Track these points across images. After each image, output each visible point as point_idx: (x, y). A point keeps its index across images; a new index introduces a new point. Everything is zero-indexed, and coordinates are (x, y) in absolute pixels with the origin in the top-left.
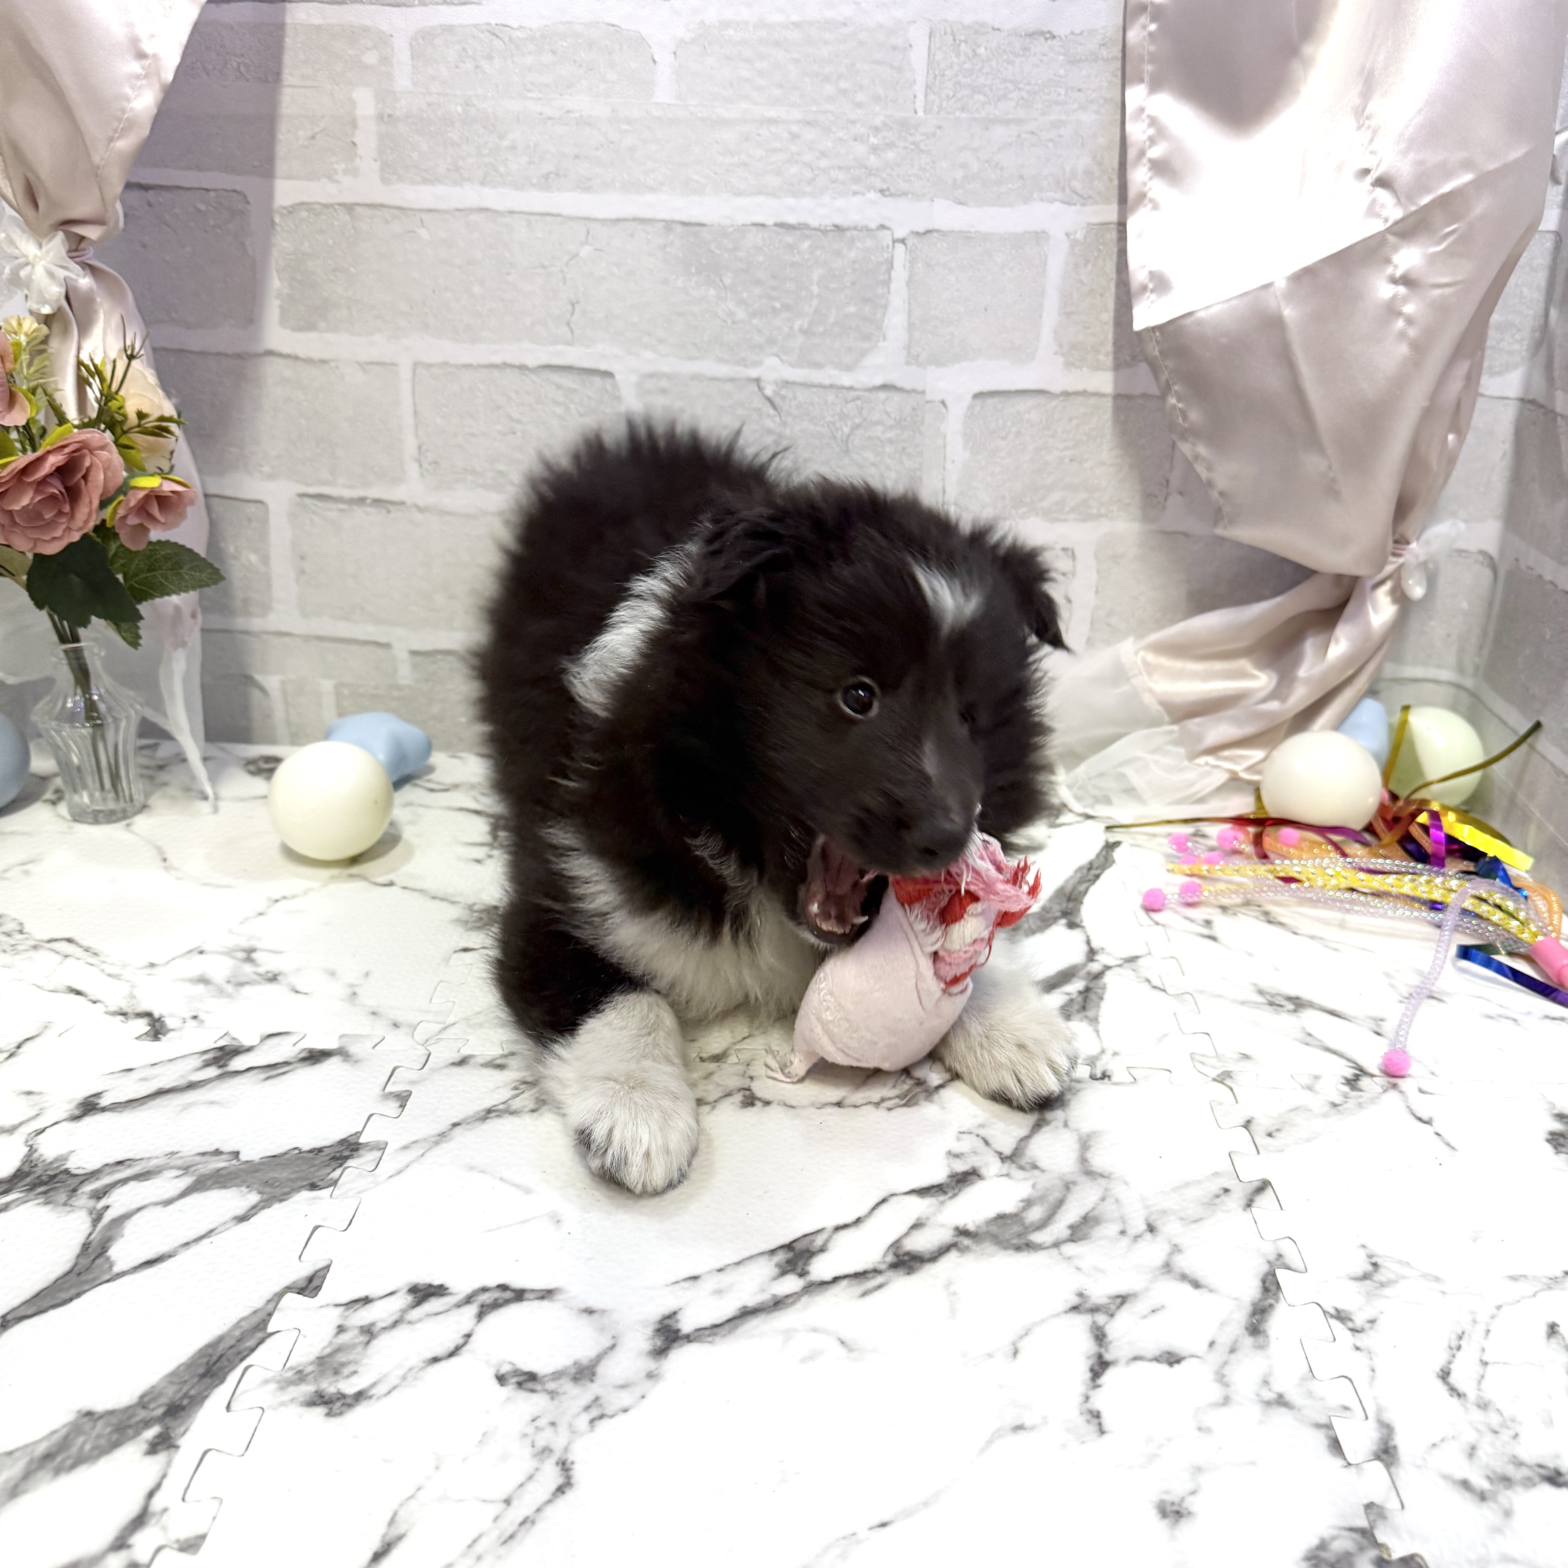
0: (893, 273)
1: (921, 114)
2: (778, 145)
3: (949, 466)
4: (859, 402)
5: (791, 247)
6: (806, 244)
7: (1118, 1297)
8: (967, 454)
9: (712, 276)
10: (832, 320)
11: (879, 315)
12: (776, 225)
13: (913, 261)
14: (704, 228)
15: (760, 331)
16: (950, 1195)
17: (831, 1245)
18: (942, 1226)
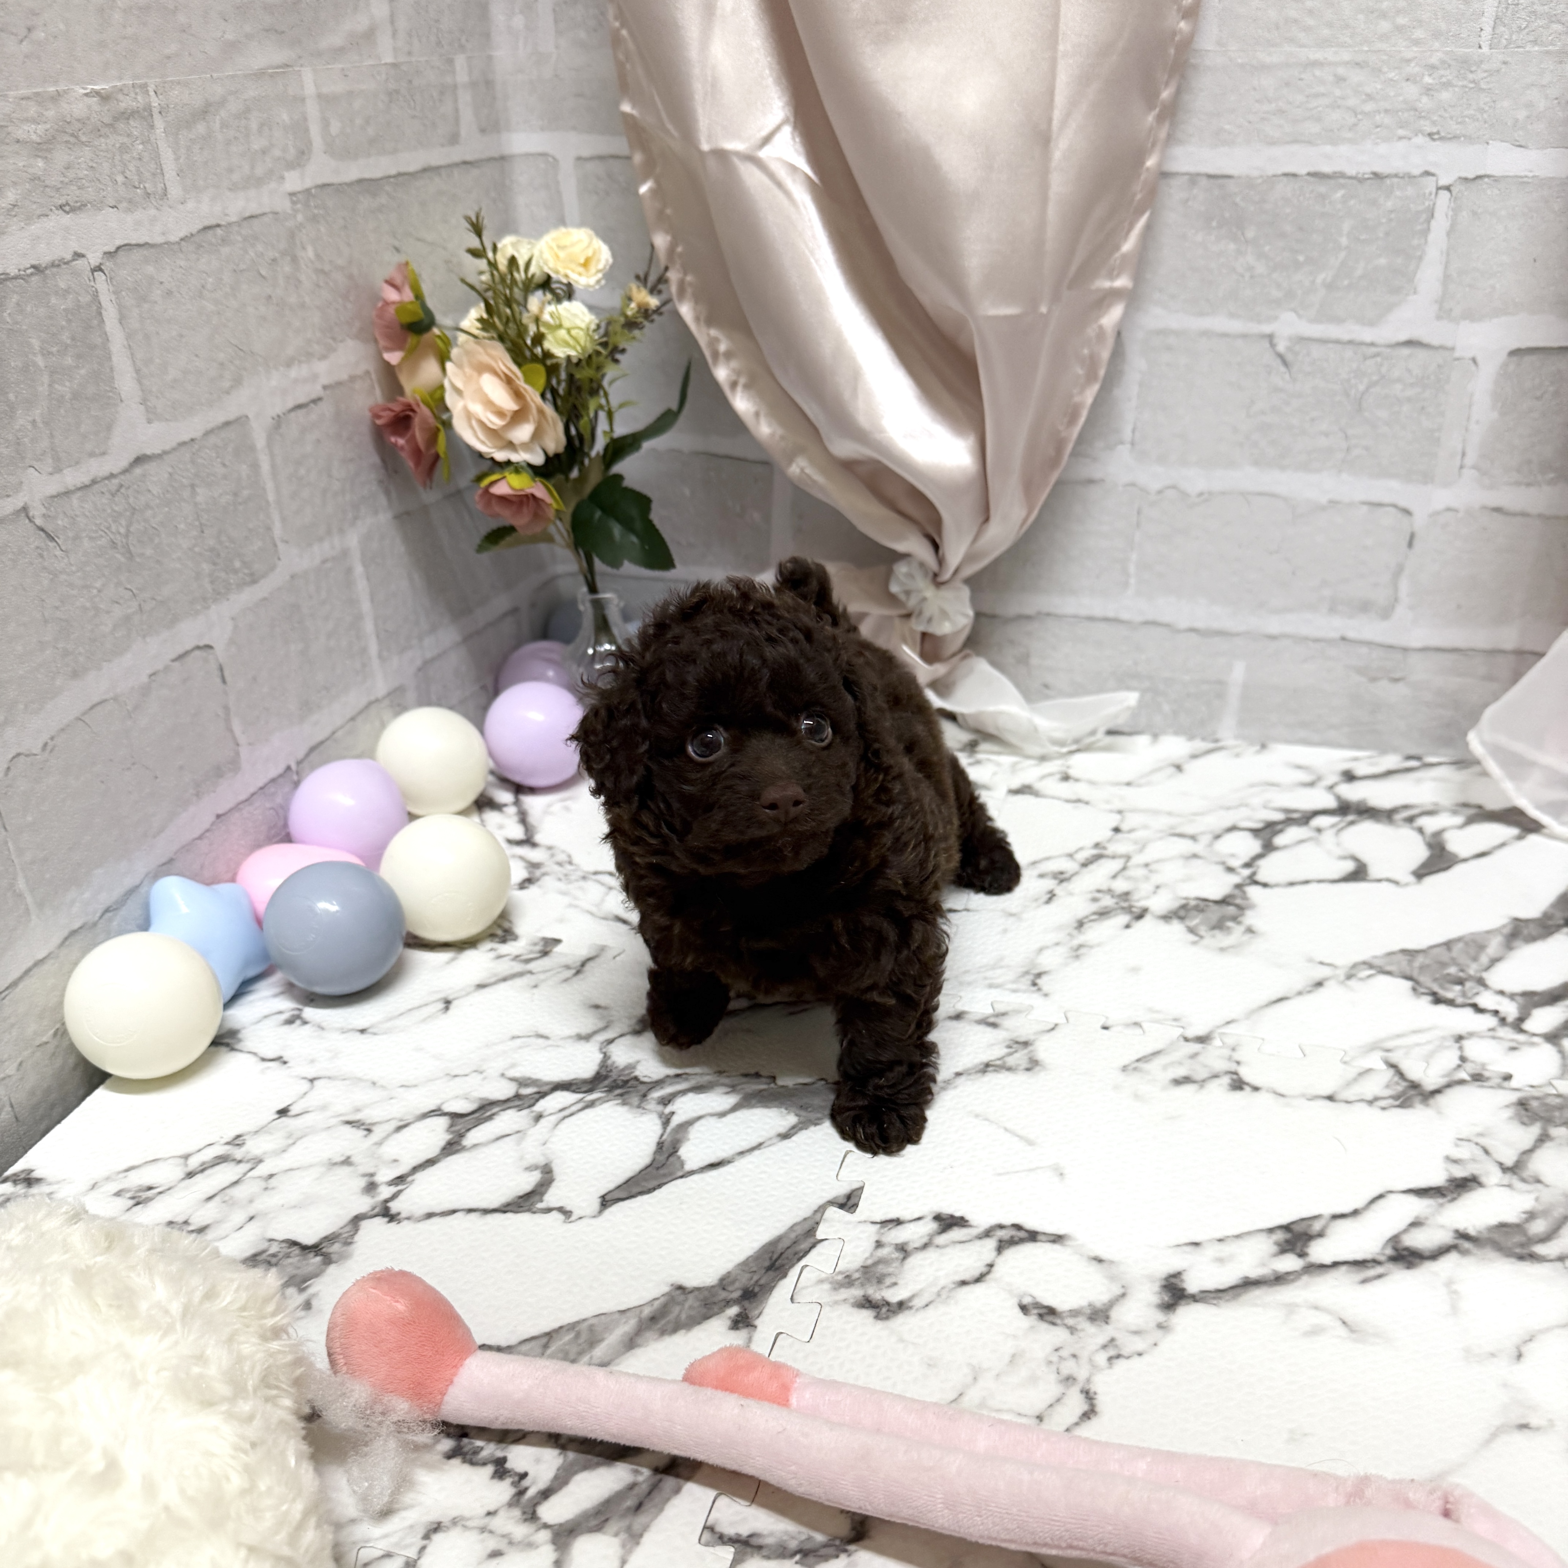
0: (1433, 222)
2: (1322, 90)
3: (1472, 426)
4: (1379, 358)
5: (1323, 197)
6: (1340, 193)
8: (1495, 414)
9: (1234, 230)
10: (1359, 273)
11: (1412, 267)
12: (1309, 174)
13: (1456, 211)
14: (1231, 180)
15: (1278, 286)
16: (1449, 1198)
17: (1329, 1231)
18: (1442, 1227)
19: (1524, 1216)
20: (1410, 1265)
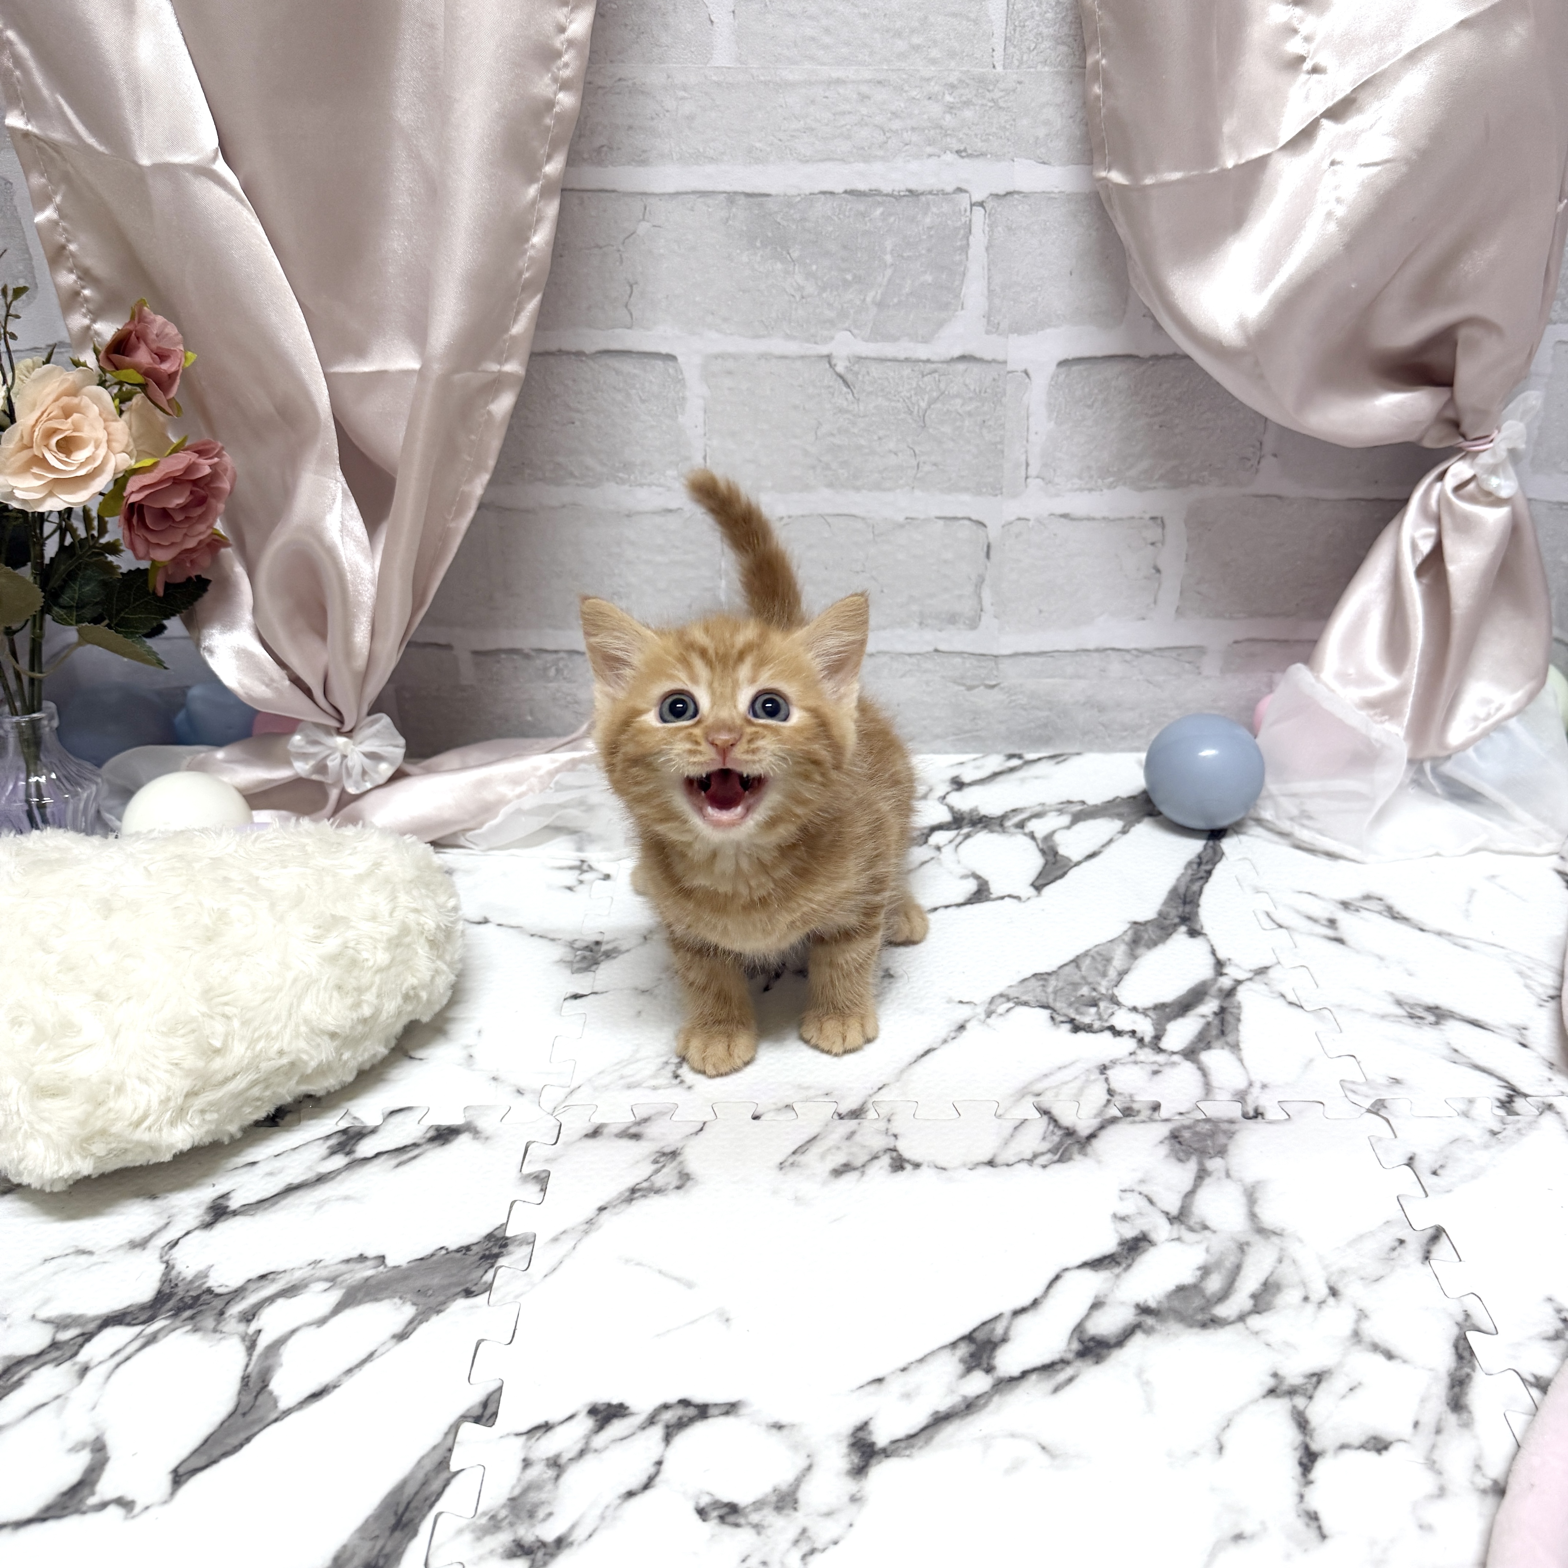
0: (971, 238)
1: (999, 69)
2: (848, 107)
3: (1032, 438)
4: (936, 375)
5: (863, 215)
6: (879, 211)
7: (1313, 1375)
8: (1052, 424)
9: (779, 249)
10: (907, 290)
11: (957, 283)
12: (846, 192)
13: (992, 227)
14: (769, 199)
15: (830, 305)
16: (1124, 1265)
17: (1012, 1333)
18: (1122, 1303)
19: (1199, 1273)
20: (1099, 1359)
